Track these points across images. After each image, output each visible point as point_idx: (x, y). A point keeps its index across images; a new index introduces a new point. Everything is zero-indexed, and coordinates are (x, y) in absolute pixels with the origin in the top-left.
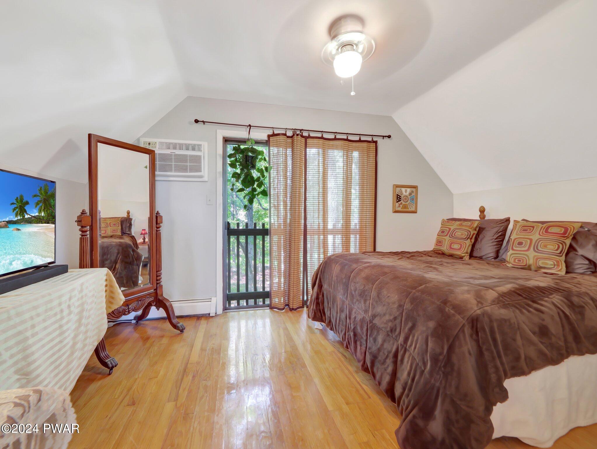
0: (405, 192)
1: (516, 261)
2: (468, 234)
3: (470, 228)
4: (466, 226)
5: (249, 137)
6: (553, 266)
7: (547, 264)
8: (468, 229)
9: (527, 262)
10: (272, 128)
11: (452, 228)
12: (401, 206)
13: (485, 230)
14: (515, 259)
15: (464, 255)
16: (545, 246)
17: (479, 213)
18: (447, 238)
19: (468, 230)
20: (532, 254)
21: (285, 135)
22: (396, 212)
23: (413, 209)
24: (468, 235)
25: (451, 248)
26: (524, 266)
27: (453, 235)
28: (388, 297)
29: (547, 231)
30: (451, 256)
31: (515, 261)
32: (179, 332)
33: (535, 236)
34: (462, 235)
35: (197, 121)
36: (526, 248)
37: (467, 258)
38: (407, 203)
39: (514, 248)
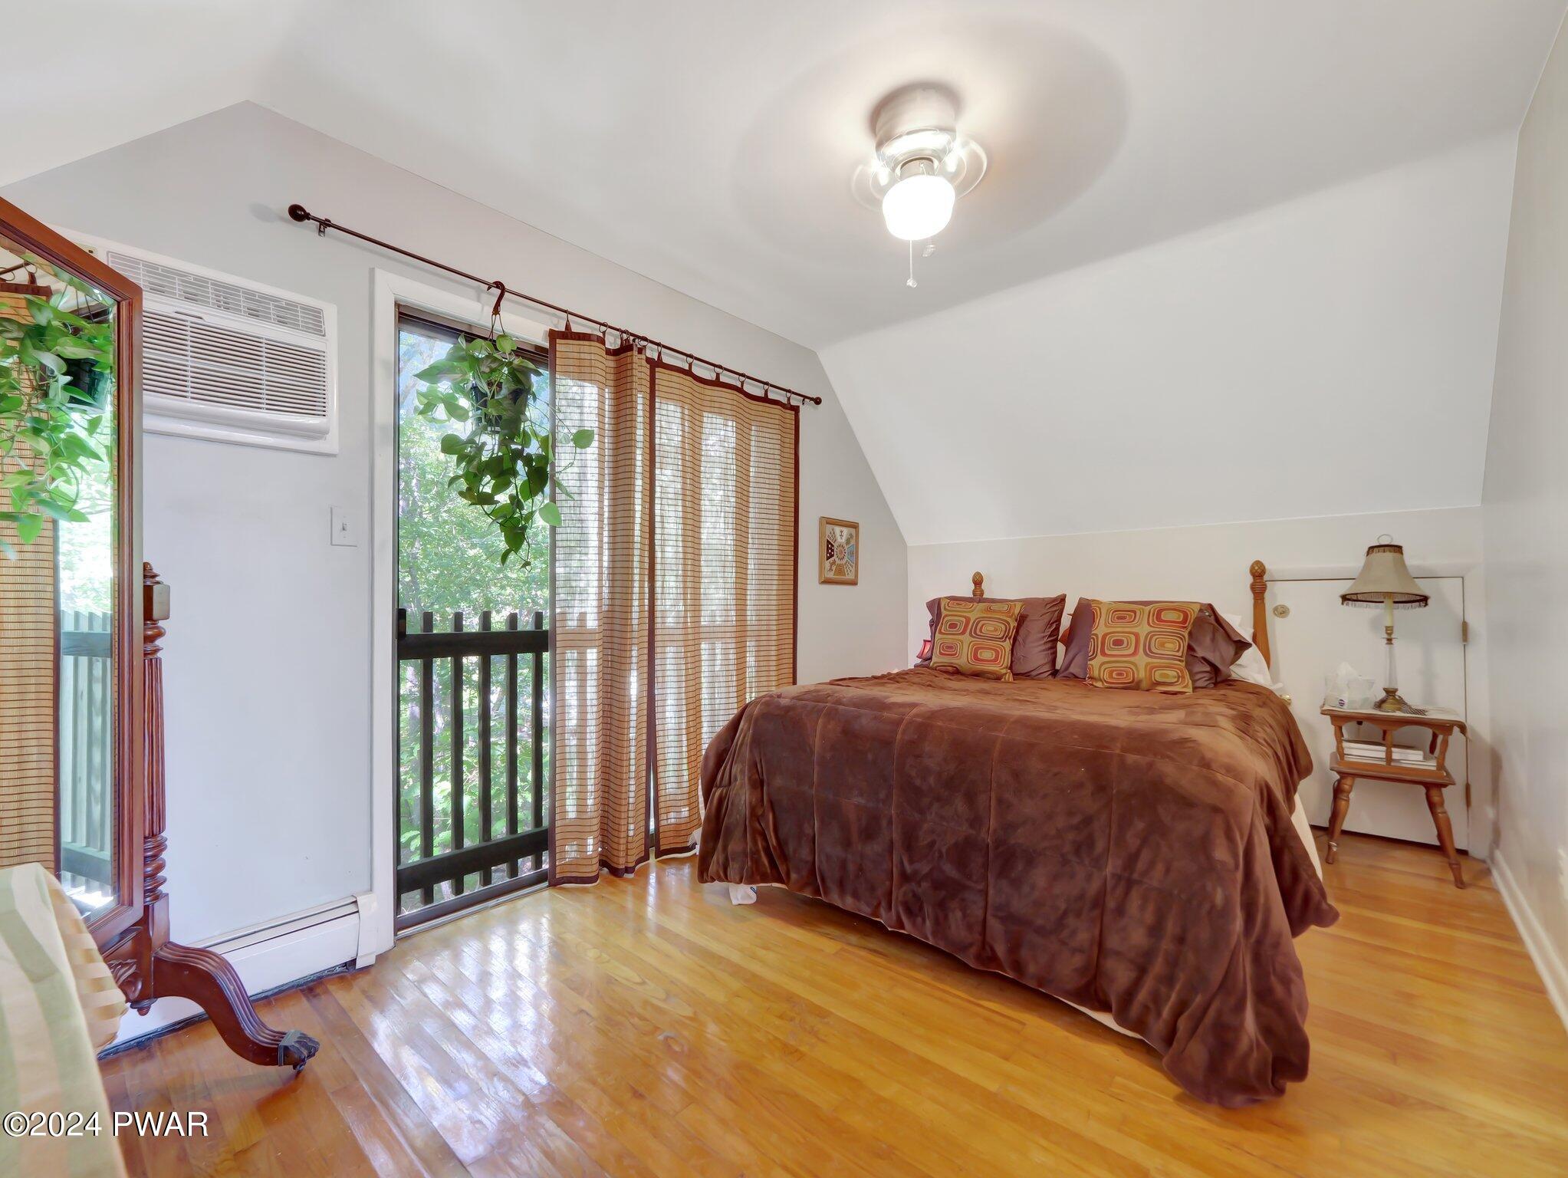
0: (841, 535)
1: (1114, 675)
2: (1004, 629)
3: (1007, 617)
4: (1000, 612)
5: (497, 326)
6: (1176, 680)
7: (1166, 676)
8: (1005, 618)
9: (1136, 676)
10: (565, 311)
11: (973, 616)
12: (834, 568)
13: (1028, 619)
14: (1111, 673)
15: (1004, 671)
16: (1162, 645)
17: (973, 586)
18: (966, 638)
19: (1006, 621)
20: (1142, 660)
21: (602, 341)
22: (827, 582)
23: (851, 576)
24: (1006, 631)
25: (976, 658)
26: (1130, 683)
27: (978, 632)
28: (1056, 775)
29: (1159, 618)
30: (977, 675)
31: (1111, 676)
32: (288, 1070)
33: (1144, 629)
34: (996, 630)
35: (297, 213)
36: (1131, 650)
37: (1009, 677)
38: (844, 562)
39: (1107, 651)
